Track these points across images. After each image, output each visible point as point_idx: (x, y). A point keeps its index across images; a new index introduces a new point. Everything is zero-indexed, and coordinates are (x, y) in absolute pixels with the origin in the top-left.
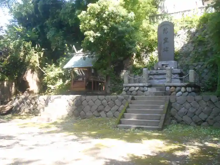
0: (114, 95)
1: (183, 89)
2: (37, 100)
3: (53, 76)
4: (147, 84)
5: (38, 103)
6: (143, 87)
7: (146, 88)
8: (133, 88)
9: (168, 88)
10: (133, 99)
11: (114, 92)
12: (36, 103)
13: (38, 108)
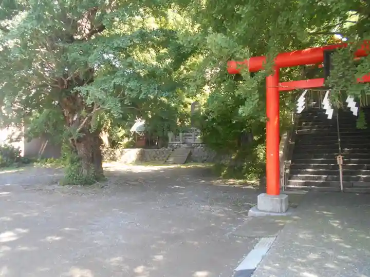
0: (163, 149)
1: (201, 145)
2: (115, 152)
3: (122, 135)
4: (182, 142)
5: (116, 154)
6: (180, 144)
7: (181, 145)
8: (174, 145)
9: (193, 145)
10: (173, 150)
11: (163, 146)
12: (114, 154)
13: (116, 157)
